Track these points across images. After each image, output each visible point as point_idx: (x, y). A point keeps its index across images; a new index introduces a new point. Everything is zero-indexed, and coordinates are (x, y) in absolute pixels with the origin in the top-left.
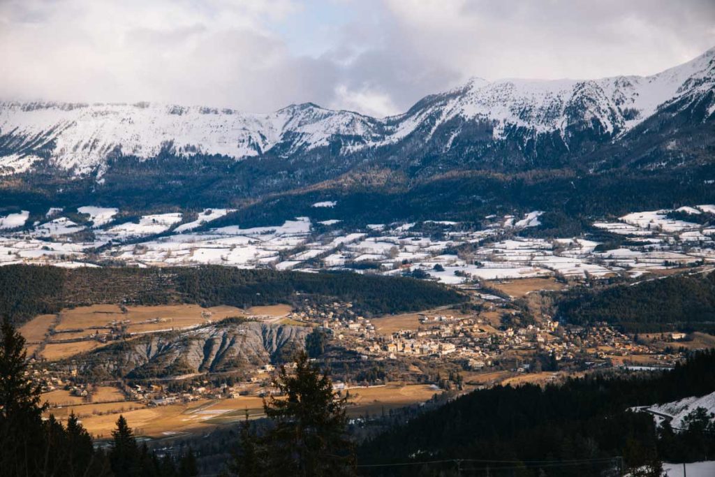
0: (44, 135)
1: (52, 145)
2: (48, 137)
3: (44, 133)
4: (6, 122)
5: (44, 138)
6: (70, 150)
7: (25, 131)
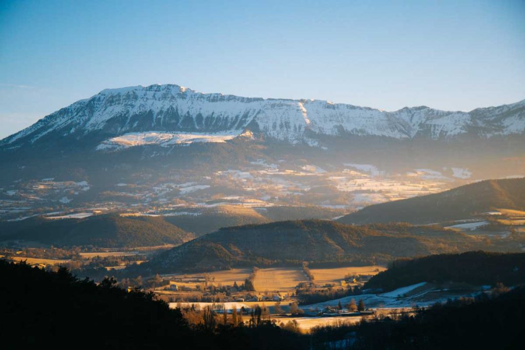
1: (254, 124)
2: (247, 119)
4: (201, 109)
5: (243, 119)
6: (271, 128)
7: (221, 115)
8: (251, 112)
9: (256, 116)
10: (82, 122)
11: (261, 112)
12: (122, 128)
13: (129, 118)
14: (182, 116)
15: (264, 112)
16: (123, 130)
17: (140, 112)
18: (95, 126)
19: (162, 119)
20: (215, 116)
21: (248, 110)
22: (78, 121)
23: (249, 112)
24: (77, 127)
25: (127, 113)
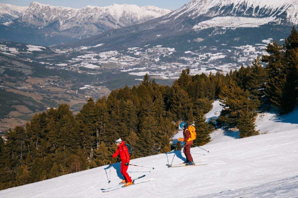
0: (280, 9)
1: (285, 14)
2: (282, 10)
3: (279, 8)
4: (260, 3)
5: (280, 10)
6: (293, 16)
7: (269, 7)
8: (286, 5)
9: (287, 9)
10: (199, 9)
11: (292, 5)
12: (215, 13)
13: (221, 8)
14: (248, 7)
15: (293, 6)
16: (216, 15)
17: (227, 4)
18: (204, 11)
19: (237, 9)
20: (266, 8)
21: (285, 4)
22: (198, 8)
23: (285, 5)
24: (196, 12)
25: (220, 5)
